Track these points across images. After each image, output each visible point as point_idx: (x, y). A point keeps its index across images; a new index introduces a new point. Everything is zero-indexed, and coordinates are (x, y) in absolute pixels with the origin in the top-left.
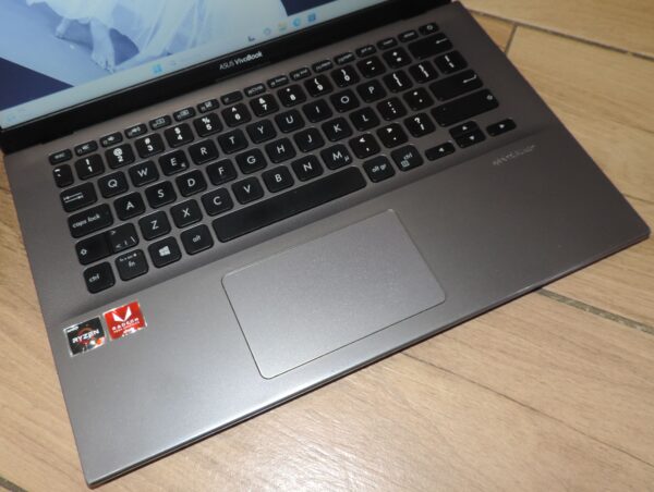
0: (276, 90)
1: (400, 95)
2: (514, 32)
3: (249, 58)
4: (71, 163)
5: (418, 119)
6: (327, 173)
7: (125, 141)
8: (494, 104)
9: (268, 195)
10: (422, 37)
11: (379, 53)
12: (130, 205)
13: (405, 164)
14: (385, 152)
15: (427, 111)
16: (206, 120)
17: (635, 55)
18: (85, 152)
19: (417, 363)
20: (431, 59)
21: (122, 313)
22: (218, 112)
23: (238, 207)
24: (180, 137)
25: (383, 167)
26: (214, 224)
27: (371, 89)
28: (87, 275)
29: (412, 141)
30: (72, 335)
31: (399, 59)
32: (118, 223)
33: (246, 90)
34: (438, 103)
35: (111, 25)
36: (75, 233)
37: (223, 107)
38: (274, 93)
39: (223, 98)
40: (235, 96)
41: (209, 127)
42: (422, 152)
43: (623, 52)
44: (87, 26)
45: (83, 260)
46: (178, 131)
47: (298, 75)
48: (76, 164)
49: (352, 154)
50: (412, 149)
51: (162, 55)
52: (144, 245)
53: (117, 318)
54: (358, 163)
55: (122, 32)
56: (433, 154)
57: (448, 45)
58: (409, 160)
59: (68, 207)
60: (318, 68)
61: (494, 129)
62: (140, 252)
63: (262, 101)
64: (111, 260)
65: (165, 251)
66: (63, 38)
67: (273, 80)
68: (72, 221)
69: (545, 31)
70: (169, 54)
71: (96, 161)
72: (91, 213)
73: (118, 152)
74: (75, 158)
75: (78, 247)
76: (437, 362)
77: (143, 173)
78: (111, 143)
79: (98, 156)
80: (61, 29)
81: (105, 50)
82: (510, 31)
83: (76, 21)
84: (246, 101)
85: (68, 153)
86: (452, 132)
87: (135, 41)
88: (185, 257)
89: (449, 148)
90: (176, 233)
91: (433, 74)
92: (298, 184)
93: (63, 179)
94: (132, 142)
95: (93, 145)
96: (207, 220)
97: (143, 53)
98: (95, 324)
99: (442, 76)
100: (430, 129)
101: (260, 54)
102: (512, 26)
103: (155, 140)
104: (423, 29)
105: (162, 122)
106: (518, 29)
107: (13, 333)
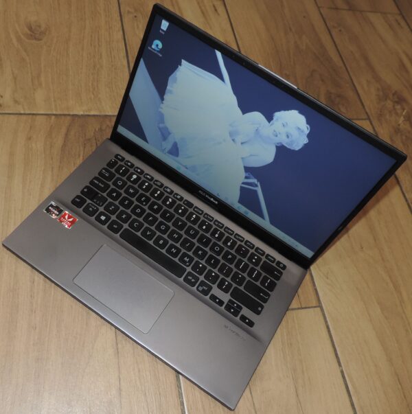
0: (203, 219)
1: (235, 270)
2: (315, 307)
3: (212, 199)
4: (120, 163)
5: (227, 283)
6: (176, 260)
7: (142, 176)
8: (258, 313)
9: (151, 242)
10: (274, 265)
11: (252, 251)
12: (115, 194)
13: (201, 288)
14: (202, 278)
15: (234, 285)
16: (170, 200)
17: (342, 372)
18: (128, 165)
19: (115, 339)
20: (264, 274)
21: (69, 217)
22: (178, 202)
23: (139, 234)
24: (156, 195)
25: (193, 280)
26: (126, 230)
27: (230, 257)
28: (78, 197)
29: (215, 287)
30: (52, 206)
31: (254, 261)
32: (105, 195)
33: (196, 207)
34: (242, 288)
35: (177, 141)
36: (92, 183)
37: (181, 203)
38: (202, 218)
39: (186, 200)
40: (190, 205)
41: (168, 203)
42: (211, 293)
43: (340, 365)
44: (169, 133)
45: (82, 192)
46: (159, 192)
47: (217, 223)
48: (120, 165)
49: (191, 265)
50: (210, 288)
51: (185, 166)
52: (101, 209)
53: (66, 217)
54: (189, 269)
55: (179, 146)
56: (213, 298)
57: (278, 278)
58: (203, 289)
59: (100, 174)
60: (227, 230)
61: (243, 318)
62: (98, 209)
63: (194, 216)
64: (89, 201)
65: (103, 218)
66: (159, 128)
67: (208, 215)
68: (96, 178)
69: (326, 322)
70: (187, 168)
71: (126, 171)
72: (103, 183)
73: (135, 177)
74: (122, 163)
75: (86, 187)
76: (119, 346)
77: (131, 191)
78: (137, 171)
79: (129, 171)
80: (161, 125)
81: (168, 145)
82: (314, 305)
83: (167, 129)
84: (191, 210)
85: (123, 159)
86: (230, 301)
87: (180, 153)
88: (105, 227)
89: (221, 303)
90: (113, 217)
91: (256, 279)
92: (164, 251)
93: (111, 165)
94: (143, 178)
95: (132, 165)
96: (126, 226)
97: (179, 159)
98: (60, 211)
99: (258, 283)
100: (226, 291)
101: (216, 203)
102: (318, 305)
103: (149, 187)
104: (279, 263)
105: (159, 184)
106: (319, 309)
107: (42, 186)
